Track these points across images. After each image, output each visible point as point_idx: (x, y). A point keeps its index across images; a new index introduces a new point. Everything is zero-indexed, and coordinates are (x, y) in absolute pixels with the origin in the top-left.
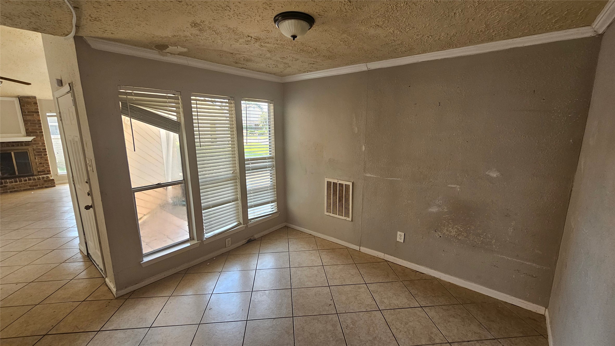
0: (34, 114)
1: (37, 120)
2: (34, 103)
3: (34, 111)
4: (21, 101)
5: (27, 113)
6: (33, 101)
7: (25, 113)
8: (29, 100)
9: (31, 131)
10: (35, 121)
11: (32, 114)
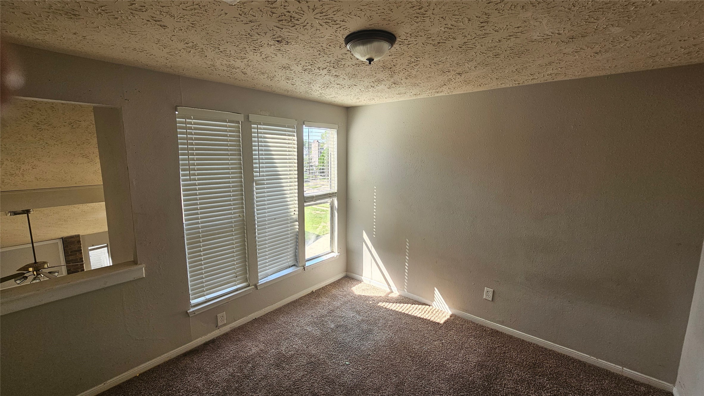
0: (76, 254)
1: (79, 259)
2: (77, 242)
3: (76, 249)
4: (64, 242)
5: (70, 253)
6: (76, 240)
7: (68, 253)
8: (73, 239)
9: (72, 270)
10: (77, 260)
11: (75, 253)
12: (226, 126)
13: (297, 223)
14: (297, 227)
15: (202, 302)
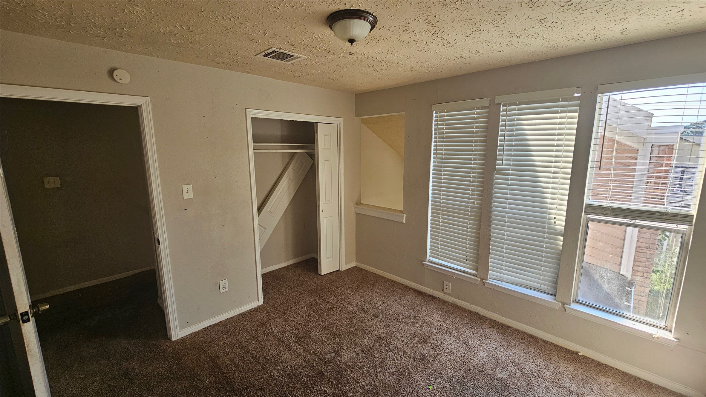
12: (474, 114)
13: (562, 238)
14: (561, 243)
15: (435, 262)
